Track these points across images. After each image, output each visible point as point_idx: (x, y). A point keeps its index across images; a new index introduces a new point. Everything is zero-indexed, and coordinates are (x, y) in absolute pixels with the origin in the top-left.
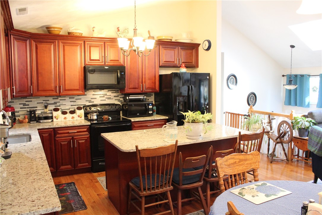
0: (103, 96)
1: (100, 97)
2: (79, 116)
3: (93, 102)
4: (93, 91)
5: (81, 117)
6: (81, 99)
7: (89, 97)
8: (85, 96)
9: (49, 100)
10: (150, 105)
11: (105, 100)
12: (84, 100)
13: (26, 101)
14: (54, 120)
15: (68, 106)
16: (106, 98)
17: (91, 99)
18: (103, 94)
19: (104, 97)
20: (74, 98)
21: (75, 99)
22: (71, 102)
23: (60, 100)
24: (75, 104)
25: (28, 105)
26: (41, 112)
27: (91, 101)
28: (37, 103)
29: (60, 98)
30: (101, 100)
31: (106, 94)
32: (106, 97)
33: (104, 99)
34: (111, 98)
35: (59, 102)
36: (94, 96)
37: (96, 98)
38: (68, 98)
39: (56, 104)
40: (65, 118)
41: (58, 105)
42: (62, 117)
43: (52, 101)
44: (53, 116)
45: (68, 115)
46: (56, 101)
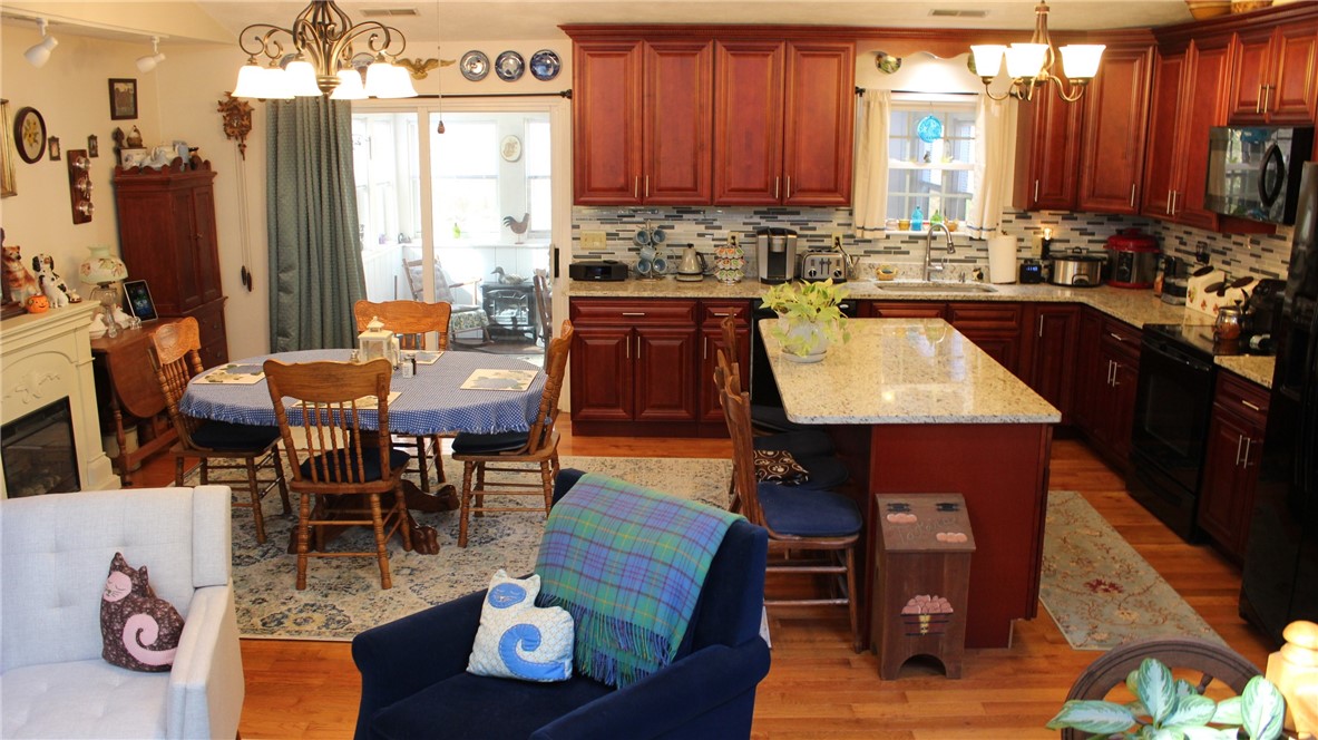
6: (1272, 251)
9: (1216, 240)
14: (1188, 300)
15: (1243, 268)
20: (1259, 243)
21: (1260, 247)
22: (1251, 255)
23: (1235, 243)
24: (1253, 265)
29: (1234, 237)
35: (1231, 250)
38: (1249, 240)
40: (1204, 304)
41: (1227, 258)
42: (1200, 295)
43: (1221, 243)
44: (1186, 288)
45: (1212, 298)
46: (1229, 244)
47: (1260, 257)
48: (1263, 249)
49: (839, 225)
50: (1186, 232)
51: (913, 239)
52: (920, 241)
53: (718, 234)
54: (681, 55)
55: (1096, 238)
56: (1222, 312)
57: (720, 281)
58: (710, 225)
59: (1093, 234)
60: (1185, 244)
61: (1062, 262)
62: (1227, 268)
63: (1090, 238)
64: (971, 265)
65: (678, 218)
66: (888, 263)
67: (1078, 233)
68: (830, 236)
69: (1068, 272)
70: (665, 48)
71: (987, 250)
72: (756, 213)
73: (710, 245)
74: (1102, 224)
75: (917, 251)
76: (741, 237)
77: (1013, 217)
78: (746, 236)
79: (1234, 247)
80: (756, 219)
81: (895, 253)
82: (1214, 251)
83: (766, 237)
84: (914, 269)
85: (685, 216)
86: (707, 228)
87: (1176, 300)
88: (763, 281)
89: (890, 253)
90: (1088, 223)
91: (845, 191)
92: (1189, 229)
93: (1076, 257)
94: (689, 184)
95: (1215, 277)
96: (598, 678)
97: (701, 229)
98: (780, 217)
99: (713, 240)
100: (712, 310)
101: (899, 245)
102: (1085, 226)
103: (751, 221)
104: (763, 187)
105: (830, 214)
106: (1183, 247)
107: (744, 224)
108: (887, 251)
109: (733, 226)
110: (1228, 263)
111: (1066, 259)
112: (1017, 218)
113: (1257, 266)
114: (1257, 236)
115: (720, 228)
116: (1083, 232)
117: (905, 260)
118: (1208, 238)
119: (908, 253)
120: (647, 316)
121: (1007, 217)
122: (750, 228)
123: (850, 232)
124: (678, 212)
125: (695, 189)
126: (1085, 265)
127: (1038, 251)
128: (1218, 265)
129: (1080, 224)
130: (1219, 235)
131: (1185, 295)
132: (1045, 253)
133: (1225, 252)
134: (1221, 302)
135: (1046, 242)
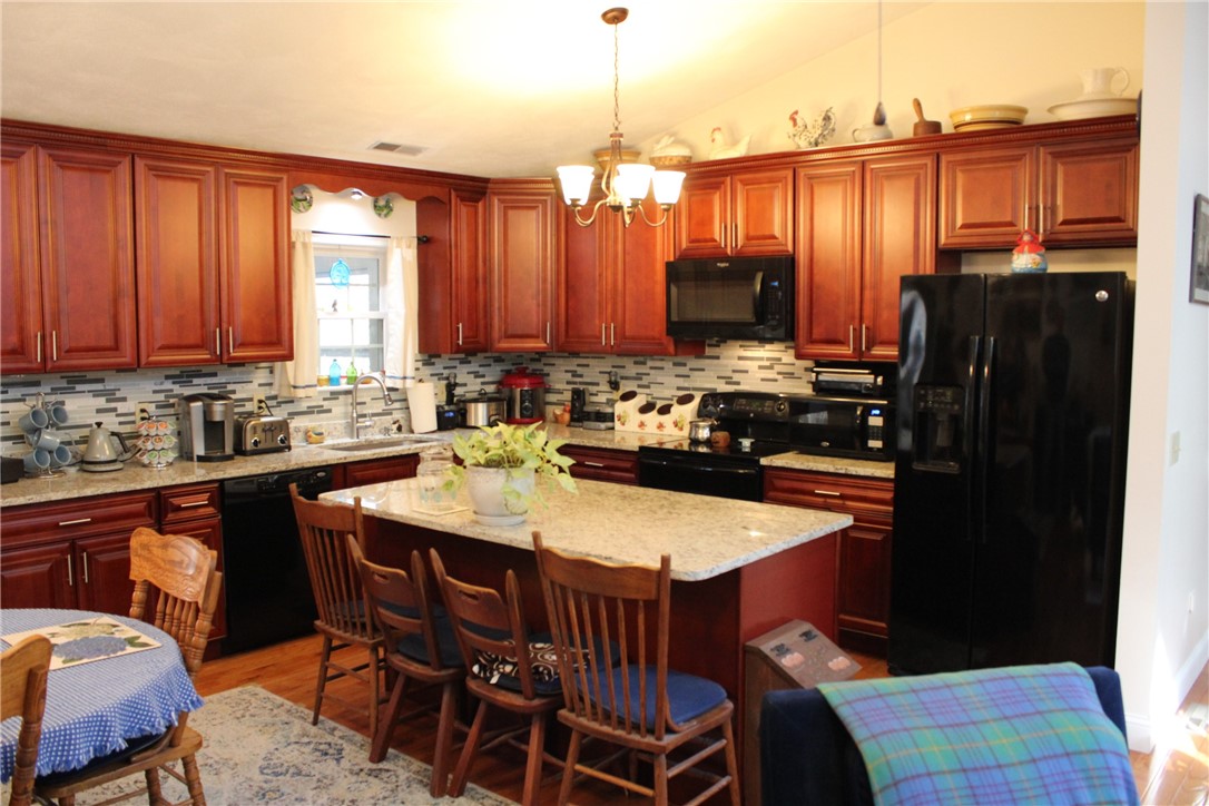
0: (768, 363)
1: (760, 367)
2: (676, 424)
3: (738, 383)
4: (741, 346)
5: (681, 429)
6: (703, 370)
7: (726, 366)
8: (716, 361)
9: (624, 367)
10: (875, 415)
11: (776, 380)
12: (712, 374)
13: (578, 365)
14: (617, 424)
15: (668, 388)
16: (779, 373)
17: (734, 371)
18: (768, 359)
19: (771, 367)
20: (685, 365)
21: (688, 368)
22: (677, 376)
23: (651, 368)
24: (686, 385)
25: (581, 376)
26: (608, 399)
27: (731, 378)
28: (601, 372)
29: (650, 363)
30: (763, 380)
31: (780, 359)
32: (778, 368)
33: (771, 374)
34: (793, 374)
35: (648, 374)
36: (741, 362)
37: (747, 372)
38: (671, 364)
39: (641, 379)
40: (641, 425)
41: (644, 382)
42: (635, 418)
43: (632, 370)
44: (613, 414)
45: (652, 417)
46: (642, 369)
47: (688, 376)
48: (691, 369)
49: (260, 385)
50: (580, 365)
51: (334, 395)
52: (340, 397)
53: (121, 407)
54: (91, 170)
55: (486, 380)
57: (144, 466)
58: (111, 396)
59: (483, 376)
61: (473, 405)
62: (647, 391)
63: (482, 380)
64: (389, 417)
65: (70, 390)
66: (313, 424)
67: (472, 376)
68: (251, 400)
69: (479, 413)
70: (69, 160)
71: (406, 400)
72: (167, 377)
73: (114, 424)
74: (489, 365)
75: (339, 408)
76: (151, 408)
77: (420, 364)
78: (157, 407)
79: (652, 372)
80: (168, 385)
81: (319, 412)
82: (622, 378)
83: (200, 404)
84: (339, 427)
85: (79, 387)
86: (108, 401)
87: (604, 425)
88: (200, 459)
89: (312, 413)
90: (480, 366)
91: (287, 344)
92: (584, 361)
93: (482, 397)
94: (109, 342)
95: (640, 400)
97: (101, 402)
98: (196, 381)
99: (118, 415)
100: (176, 501)
101: (321, 403)
102: (477, 368)
103: (163, 387)
104: (199, 342)
105: (249, 373)
106: (580, 380)
107: (155, 392)
108: (310, 411)
109: (140, 395)
110: (648, 387)
111: (476, 401)
112: (424, 365)
113: (691, 385)
114: (681, 358)
115: (124, 399)
116: (477, 375)
117: (328, 419)
118: (614, 366)
119: (329, 411)
120: (95, 521)
122: (161, 397)
123: (273, 393)
124: (68, 383)
125: (116, 348)
126: (493, 405)
127: (443, 398)
128: (638, 390)
129: (474, 367)
130: (628, 362)
131: (613, 421)
132: (450, 396)
133: (638, 377)
134: (667, 419)
135: (450, 388)
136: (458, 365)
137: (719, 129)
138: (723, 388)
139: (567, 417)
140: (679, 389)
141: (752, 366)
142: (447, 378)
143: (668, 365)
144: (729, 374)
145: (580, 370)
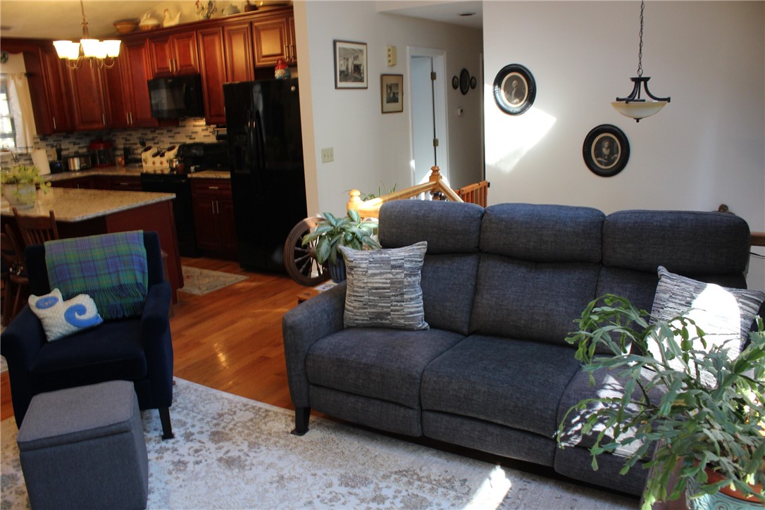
0: (205, 128)
1: (203, 130)
2: (167, 161)
3: (194, 139)
4: (193, 120)
6: (179, 133)
7: (189, 130)
8: (184, 128)
9: (146, 134)
12: (183, 135)
14: (143, 163)
15: (164, 143)
17: (192, 133)
21: (173, 132)
22: (169, 137)
26: (139, 151)
27: (191, 136)
28: (137, 138)
29: (158, 132)
30: (204, 136)
33: (207, 133)
36: (195, 128)
37: (197, 132)
38: (166, 132)
39: (155, 139)
40: (154, 163)
41: (156, 141)
42: (151, 160)
43: (150, 136)
44: (141, 159)
45: (158, 159)
46: (155, 135)
47: (174, 137)
50: (128, 135)
55: (81, 145)
56: (171, 161)
59: (79, 144)
60: (129, 140)
61: (71, 159)
62: (158, 146)
63: (78, 146)
67: (72, 144)
69: (76, 164)
71: (31, 159)
74: (82, 138)
77: (39, 140)
79: (159, 136)
82: (146, 140)
87: (137, 165)
90: (76, 139)
92: (129, 133)
93: (77, 155)
95: (154, 150)
96: (114, 317)
102: (74, 140)
106: (128, 142)
110: (158, 143)
111: (73, 157)
112: (41, 140)
113: (174, 141)
114: (170, 128)
116: (75, 143)
118: (143, 134)
121: (36, 141)
126: (82, 159)
127: (54, 157)
128: (152, 145)
129: (72, 140)
130: (148, 132)
131: (141, 162)
132: (59, 156)
133: (153, 139)
134: (164, 159)
135: (59, 151)
136: (62, 139)
137: (167, 10)
138: (189, 141)
139: (123, 162)
140: (171, 143)
141: (199, 129)
142: (56, 146)
143: (165, 132)
144: (190, 134)
145: (128, 138)
